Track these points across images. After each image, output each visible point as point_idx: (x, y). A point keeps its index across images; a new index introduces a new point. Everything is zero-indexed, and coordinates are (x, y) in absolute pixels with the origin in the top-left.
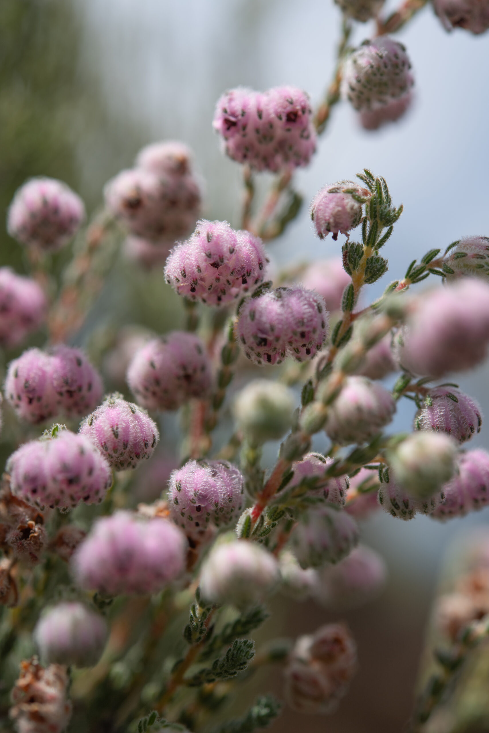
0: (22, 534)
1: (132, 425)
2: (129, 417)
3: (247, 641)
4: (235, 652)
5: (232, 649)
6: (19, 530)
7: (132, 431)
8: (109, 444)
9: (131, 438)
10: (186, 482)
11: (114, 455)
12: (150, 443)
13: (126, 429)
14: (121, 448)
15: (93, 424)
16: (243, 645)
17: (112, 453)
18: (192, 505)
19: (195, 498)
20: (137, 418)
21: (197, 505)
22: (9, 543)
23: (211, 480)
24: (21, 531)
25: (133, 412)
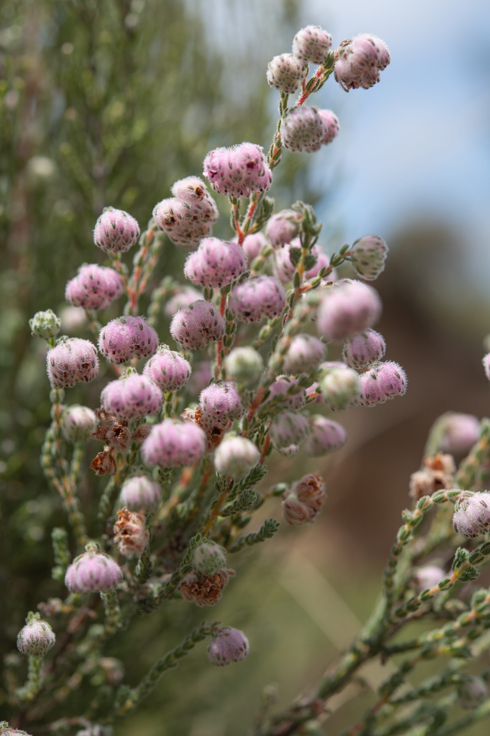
0: (115, 433)
1: (174, 366)
2: (171, 361)
3: (251, 490)
4: (245, 497)
5: (243, 495)
6: (114, 431)
7: (174, 369)
8: (161, 379)
9: (174, 374)
10: (209, 398)
11: (164, 384)
12: (186, 375)
13: (170, 369)
14: (168, 380)
15: (151, 366)
16: (248, 493)
17: (163, 383)
18: (214, 411)
19: (215, 407)
20: (176, 361)
21: (217, 411)
22: (108, 438)
23: (224, 395)
24: (115, 431)
25: (175, 358)
